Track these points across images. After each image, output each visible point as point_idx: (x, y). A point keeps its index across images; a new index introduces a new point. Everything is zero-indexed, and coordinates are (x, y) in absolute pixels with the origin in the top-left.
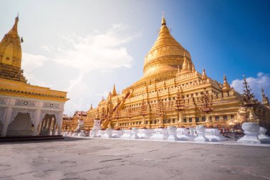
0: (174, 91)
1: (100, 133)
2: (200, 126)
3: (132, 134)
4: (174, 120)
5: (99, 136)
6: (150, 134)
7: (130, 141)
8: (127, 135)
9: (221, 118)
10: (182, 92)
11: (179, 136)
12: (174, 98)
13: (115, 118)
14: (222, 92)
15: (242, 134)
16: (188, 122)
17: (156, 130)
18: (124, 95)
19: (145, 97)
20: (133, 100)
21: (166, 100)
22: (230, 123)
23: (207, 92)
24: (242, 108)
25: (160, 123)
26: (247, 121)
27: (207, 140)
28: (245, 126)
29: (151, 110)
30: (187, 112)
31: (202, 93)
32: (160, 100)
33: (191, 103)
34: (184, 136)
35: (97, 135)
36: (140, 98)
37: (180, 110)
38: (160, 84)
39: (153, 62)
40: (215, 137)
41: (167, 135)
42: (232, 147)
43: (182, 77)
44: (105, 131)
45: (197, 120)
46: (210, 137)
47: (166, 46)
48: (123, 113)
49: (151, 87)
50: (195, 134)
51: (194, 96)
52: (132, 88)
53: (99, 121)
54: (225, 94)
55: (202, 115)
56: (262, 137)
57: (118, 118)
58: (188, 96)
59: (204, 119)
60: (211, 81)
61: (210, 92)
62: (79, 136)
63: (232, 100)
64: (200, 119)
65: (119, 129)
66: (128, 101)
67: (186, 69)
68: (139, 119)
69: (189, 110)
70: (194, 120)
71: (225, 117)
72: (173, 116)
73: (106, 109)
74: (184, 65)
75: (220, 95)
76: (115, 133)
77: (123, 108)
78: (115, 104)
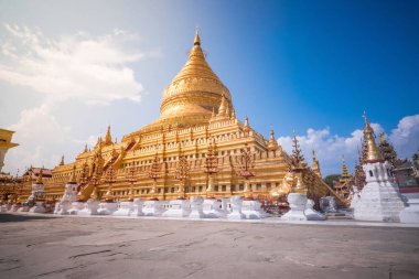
0: (205, 144)
1: (74, 207)
2: (236, 197)
3: (132, 209)
4: (201, 187)
5: (73, 213)
6: (162, 209)
7: (129, 221)
8: (123, 211)
9: (263, 187)
10: (216, 147)
11: (206, 212)
12: (203, 155)
13: (106, 182)
14: (267, 150)
15: (286, 209)
16: (220, 191)
17: (172, 202)
18: (125, 145)
19: (160, 151)
20: (139, 153)
21: (191, 156)
22: (274, 193)
23: (249, 149)
24: (289, 174)
25: (179, 192)
26: (293, 191)
27: (244, 217)
28: (291, 198)
29: (167, 172)
30: (220, 177)
31: (242, 150)
32: (183, 157)
33: (227, 163)
34: (213, 211)
35: (70, 211)
36: (152, 151)
37: (211, 173)
38: (185, 133)
39: (176, 99)
40: (255, 213)
41: (189, 210)
42: (273, 225)
43: (217, 124)
44: (86, 204)
45: (233, 188)
46: (248, 213)
47: (197, 76)
48: (120, 175)
49: (171, 135)
50: (228, 209)
51: (232, 153)
52: (140, 135)
53: (76, 186)
54: (271, 154)
55: (240, 181)
56: (310, 212)
57: (111, 183)
58: (223, 153)
59: (242, 187)
60: (255, 134)
61: (252, 150)
62: (32, 212)
63: (278, 162)
64: (237, 187)
65: (110, 201)
66: (130, 155)
67: (224, 114)
68: (147, 185)
69: (223, 174)
70: (228, 188)
71: (269, 185)
72: (200, 181)
73: (91, 167)
74: (221, 107)
75: (264, 154)
76: (102, 207)
77: (122, 165)
78: (108, 158)
